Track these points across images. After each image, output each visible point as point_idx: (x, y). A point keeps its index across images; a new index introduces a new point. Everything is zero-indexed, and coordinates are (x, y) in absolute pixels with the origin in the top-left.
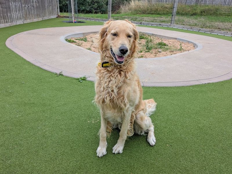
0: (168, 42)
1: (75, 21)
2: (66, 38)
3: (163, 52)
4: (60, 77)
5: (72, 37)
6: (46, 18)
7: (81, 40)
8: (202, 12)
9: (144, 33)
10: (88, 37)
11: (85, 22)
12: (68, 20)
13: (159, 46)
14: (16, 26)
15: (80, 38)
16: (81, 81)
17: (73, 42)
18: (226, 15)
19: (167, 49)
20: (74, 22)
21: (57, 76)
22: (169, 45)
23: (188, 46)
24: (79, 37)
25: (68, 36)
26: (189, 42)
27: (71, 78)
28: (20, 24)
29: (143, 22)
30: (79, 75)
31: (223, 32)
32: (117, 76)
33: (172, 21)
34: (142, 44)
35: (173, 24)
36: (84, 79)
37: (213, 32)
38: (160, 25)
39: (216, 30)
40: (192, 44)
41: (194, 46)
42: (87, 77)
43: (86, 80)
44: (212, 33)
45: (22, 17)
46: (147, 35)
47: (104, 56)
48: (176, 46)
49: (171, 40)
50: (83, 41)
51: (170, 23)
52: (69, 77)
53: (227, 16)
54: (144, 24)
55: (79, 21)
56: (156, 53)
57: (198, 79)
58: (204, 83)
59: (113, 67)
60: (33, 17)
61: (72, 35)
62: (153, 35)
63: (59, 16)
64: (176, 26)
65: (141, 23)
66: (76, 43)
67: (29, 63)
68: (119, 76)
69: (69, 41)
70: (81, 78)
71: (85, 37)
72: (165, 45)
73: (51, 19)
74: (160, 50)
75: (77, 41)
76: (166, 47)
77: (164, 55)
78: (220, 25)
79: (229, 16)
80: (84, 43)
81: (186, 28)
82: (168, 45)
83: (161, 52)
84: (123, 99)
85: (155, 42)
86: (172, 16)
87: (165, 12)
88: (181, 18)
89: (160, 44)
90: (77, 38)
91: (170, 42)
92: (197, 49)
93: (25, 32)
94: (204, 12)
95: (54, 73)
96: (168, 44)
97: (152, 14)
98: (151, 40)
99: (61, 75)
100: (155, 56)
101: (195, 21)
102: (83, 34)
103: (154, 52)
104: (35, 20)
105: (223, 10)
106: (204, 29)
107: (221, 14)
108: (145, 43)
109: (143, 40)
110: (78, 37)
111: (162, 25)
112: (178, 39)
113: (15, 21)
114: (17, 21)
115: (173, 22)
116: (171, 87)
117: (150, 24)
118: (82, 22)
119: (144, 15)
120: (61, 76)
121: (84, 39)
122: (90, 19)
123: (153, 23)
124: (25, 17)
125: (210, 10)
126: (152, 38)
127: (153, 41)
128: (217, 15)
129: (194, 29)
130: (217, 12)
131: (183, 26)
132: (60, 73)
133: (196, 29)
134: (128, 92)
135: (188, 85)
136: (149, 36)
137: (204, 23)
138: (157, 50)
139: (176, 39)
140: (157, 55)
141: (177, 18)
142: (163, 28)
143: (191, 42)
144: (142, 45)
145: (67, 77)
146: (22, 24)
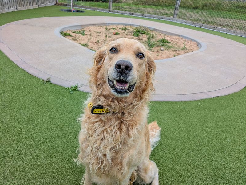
0: (170, 39)
1: (74, 10)
2: (61, 30)
3: (166, 51)
4: (47, 86)
5: (69, 29)
6: (43, 5)
7: (78, 33)
8: (203, 6)
9: (146, 27)
10: (86, 30)
11: (85, 12)
12: (66, 8)
13: (162, 44)
14: (8, 13)
15: (77, 31)
16: (71, 93)
17: (69, 35)
18: (227, 10)
19: (170, 47)
20: (72, 11)
21: (43, 84)
22: (172, 43)
23: (191, 44)
24: (77, 29)
25: (63, 29)
26: (192, 40)
27: (60, 86)
28: (13, 11)
29: (145, 14)
30: (70, 83)
31: (225, 30)
32: (115, 132)
33: (174, 14)
34: (144, 40)
35: (176, 18)
36: (75, 89)
37: (215, 28)
38: (162, 18)
39: (219, 27)
40: (195, 42)
41: (198, 45)
42: (79, 85)
43: (77, 90)
44: (214, 30)
45: (15, 4)
46: (149, 30)
47: (99, 94)
48: (179, 44)
49: (173, 37)
50: (81, 35)
51: (172, 17)
52: (58, 86)
53: (228, 12)
54: (146, 16)
55: (78, 10)
56: (158, 52)
57: (205, 91)
58: (213, 97)
59: (109, 115)
60: (28, 3)
61: (69, 27)
62: (155, 30)
63: (57, 3)
64: (179, 21)
65: (143, 16)
66: (72, 37)
67: (13, 64)
68: (118, 132)
69: (65, 34)
70: (72, 88)
71: (83, 30)
72: (167, 42)
73: (48, 6)
74: (162, 48)
75: (73, 34)
76: (168, 44)
77: (167, 54)
78: (221, 21)
79: (230, 12)
80: (82, 37)
81: (189, 23)
82: (170, 43)
83: (163, 51)
84: (121, 168)
85: (157, 38)
86: (175, 9)
87: (167, 4)
88: (183, 11)
89: (162, 41)
90: (74, 31)
91: (173, 39)
92: (201, 50)
93: (16, 22)
94: (206, 6)
95: (40, 79)
96: (170, 41)
97: (154, 5)
98: (153, 35)
99: (48, 82)
100: (158, 55)
101: (197, 16)
102: (81, 26)
103: (156, 50)
104: (31, 7)
105: (225, 5)
106: (206, 25)
107: (222, 9)
108: (146, 39)
109: (144, 35)
110: (75, 29)
111: (164, 19)
112: (181, 36)
113: (7, 8)
114: (9, 7)
115: (175, 16)
116: (176, 103)
117: (152, 17)
118: (81, 12)
119: (146, 6)
120: (48, 84)
121: (82, 32)
122: (89, 8)
123: (155, 16)
124: (19, 3)
125: (212, 4)
126: (154, 33)
127: (155, 37)
128: (218, 10)
129: (197, 24)
130: (218, 7)
131: (186, 21)
132: (47, 80)
133: (198, 24)
134: (129, 158)
135: (196, 99)
136: (151, 30)
137: (206, 18)
138: (159, 48)
139: (179, 35)
140: (160, 54)
141: (179, 11)
142: (165, 22)
143: (195, 41)
144: (144, 42)
145: (55, 85)
146: (15, 11)
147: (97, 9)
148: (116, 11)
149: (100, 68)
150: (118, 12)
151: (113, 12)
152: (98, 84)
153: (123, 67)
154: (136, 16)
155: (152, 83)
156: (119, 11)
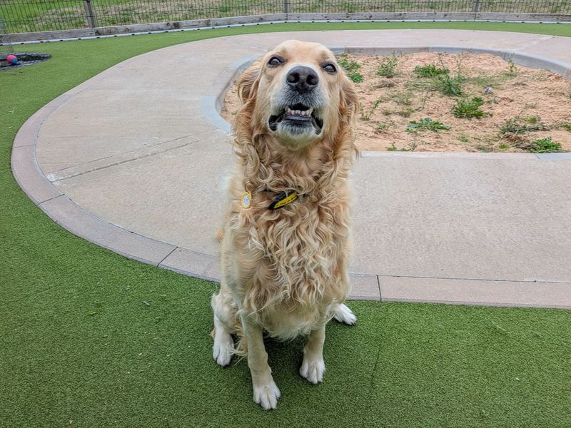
147: (46, 36)
148: (120, 27)
149: (252, 104)
150: (127, 30)
151: (110, 32)
152: (255, 139)
153: (303, 77)
154: (192, 29)
155: (350, 131)
156: (129, 26)
